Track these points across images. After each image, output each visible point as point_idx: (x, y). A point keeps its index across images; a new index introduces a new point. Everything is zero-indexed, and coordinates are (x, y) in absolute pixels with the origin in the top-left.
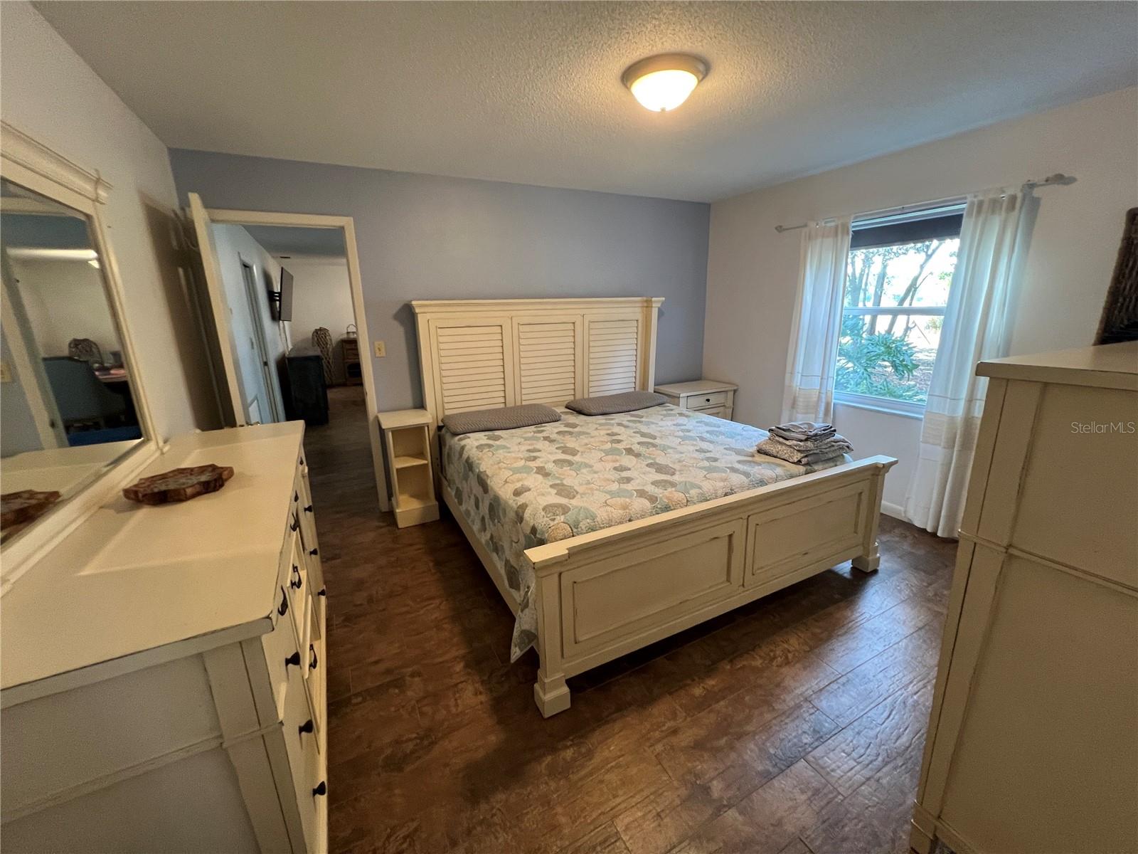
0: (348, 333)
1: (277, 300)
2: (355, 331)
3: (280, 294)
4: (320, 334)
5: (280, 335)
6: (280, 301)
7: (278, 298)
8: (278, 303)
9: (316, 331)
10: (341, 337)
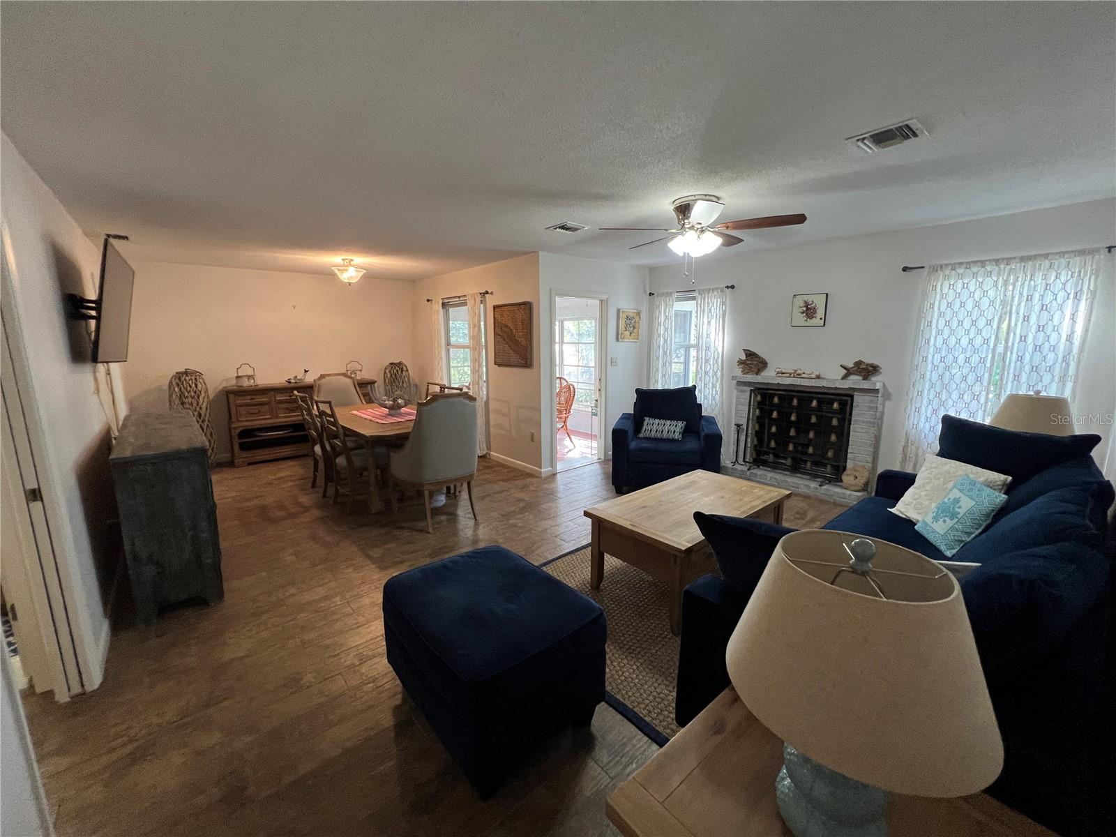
0: (238, 377)
1: (92, 317)
2: (252, 373)
3: (99, 303)
4: (185, 383)
5: (98, 390)
6: (98, 319)
7: (93, 313)
8: (93, 323)
9: (179, 376)
10: (224, 384)
